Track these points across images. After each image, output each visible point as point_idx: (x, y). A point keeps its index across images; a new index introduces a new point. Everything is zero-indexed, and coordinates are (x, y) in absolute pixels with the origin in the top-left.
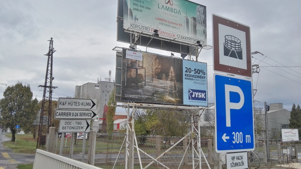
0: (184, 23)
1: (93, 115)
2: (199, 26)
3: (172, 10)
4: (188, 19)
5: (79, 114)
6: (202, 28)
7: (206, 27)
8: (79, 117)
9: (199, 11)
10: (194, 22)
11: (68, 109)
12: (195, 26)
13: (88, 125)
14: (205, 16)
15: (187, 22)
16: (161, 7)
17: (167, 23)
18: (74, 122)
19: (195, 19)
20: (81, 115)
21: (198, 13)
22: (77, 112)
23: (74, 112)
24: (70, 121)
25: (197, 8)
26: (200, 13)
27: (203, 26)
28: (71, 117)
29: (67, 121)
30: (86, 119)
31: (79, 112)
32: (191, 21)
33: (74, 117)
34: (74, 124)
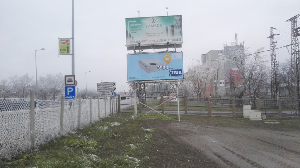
0: (165, 30)
1: (114, 89)
2: (176, 30)
3: (155, 26)
4: (168, 28)
6: (179, 30)
7: (181, 29)
9: (176, 20)
10: (172, 28)
11: (102, 87)
12: (173, 31)
13: (113, 93)
14: (181, 22)
15: (167, 30)
16: (147, 26)
17: (153, 35)
18: (105, 92)
19: (172, 26)
20: (108, 89)
21: (175, 22)
23: (105, 88)
24: (104, 92)
25: (174, 19)
26: (177, 21)
27: (179, 29)
29: (103, 92)
30: (111, 91)
31: (107, 88)
32: (170, 28)
33: (105, 90)
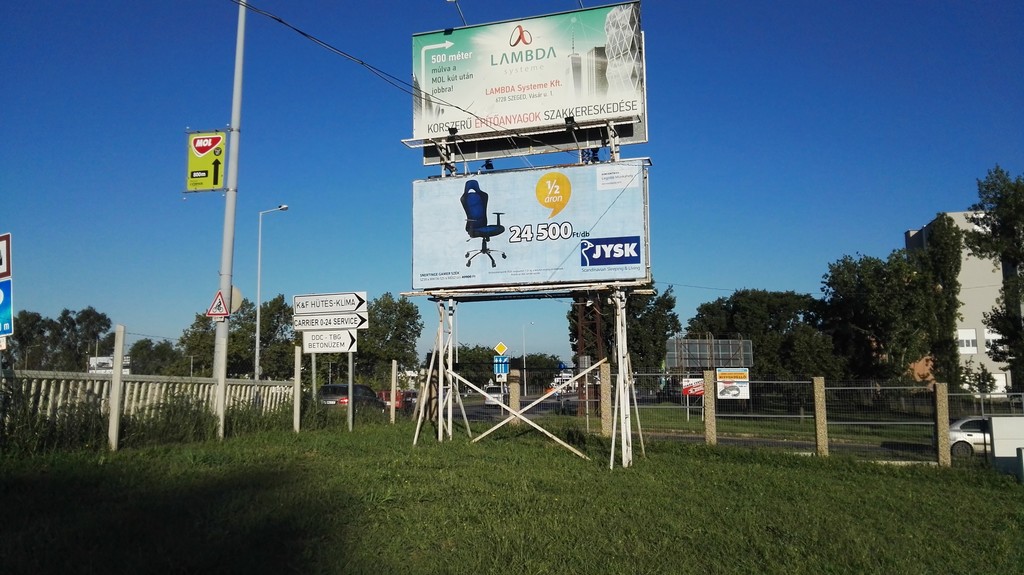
1: (359, 321)
2: (615, 66)
3: (529, 56)
4: (580, 59)
5: (332, 322)
6: (627, 67)
8: (332, 326)
9: (616, 24)
10: (600, 59)
11: (312, 314)
12: (602, 71)
13: (353, 340)
16: (497, 60)
17: (517, 93)
18: (325, 334)
19: (600, 51)
20: (337, 322)
21: (613, 31)
22: (328, 317)
24: (319, 333)
25: (607, 19)
27: (630, 59)
28: (320, 327)
29: (314, 334)
30: (347, 329)
32: (589, 61)
33: (324, 327)
34: (326, 337)
